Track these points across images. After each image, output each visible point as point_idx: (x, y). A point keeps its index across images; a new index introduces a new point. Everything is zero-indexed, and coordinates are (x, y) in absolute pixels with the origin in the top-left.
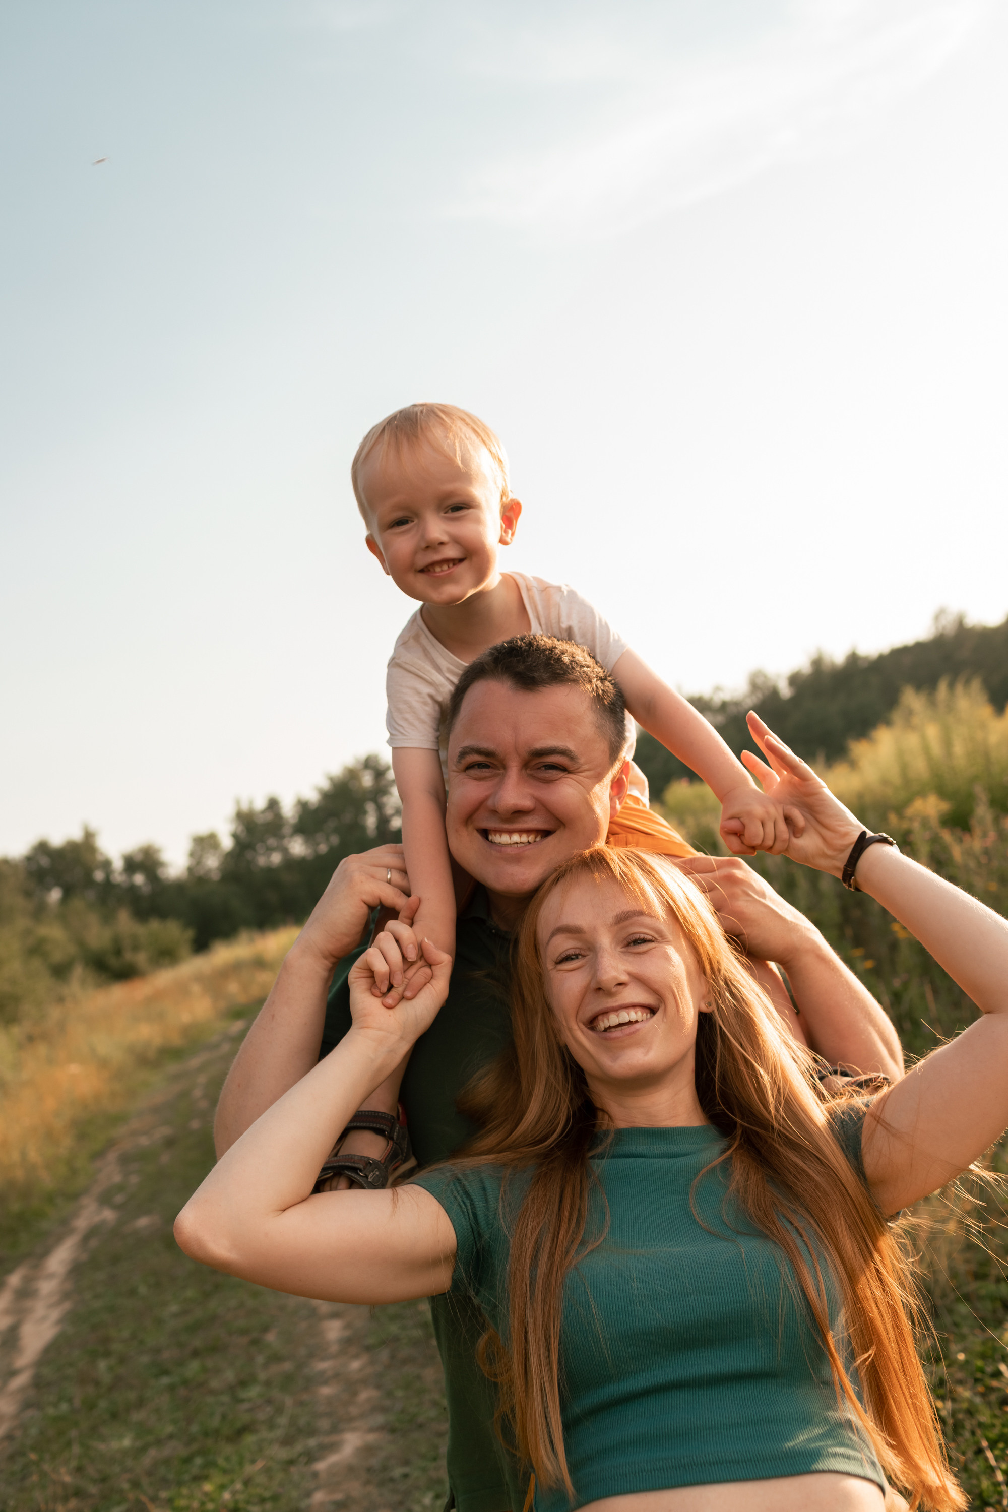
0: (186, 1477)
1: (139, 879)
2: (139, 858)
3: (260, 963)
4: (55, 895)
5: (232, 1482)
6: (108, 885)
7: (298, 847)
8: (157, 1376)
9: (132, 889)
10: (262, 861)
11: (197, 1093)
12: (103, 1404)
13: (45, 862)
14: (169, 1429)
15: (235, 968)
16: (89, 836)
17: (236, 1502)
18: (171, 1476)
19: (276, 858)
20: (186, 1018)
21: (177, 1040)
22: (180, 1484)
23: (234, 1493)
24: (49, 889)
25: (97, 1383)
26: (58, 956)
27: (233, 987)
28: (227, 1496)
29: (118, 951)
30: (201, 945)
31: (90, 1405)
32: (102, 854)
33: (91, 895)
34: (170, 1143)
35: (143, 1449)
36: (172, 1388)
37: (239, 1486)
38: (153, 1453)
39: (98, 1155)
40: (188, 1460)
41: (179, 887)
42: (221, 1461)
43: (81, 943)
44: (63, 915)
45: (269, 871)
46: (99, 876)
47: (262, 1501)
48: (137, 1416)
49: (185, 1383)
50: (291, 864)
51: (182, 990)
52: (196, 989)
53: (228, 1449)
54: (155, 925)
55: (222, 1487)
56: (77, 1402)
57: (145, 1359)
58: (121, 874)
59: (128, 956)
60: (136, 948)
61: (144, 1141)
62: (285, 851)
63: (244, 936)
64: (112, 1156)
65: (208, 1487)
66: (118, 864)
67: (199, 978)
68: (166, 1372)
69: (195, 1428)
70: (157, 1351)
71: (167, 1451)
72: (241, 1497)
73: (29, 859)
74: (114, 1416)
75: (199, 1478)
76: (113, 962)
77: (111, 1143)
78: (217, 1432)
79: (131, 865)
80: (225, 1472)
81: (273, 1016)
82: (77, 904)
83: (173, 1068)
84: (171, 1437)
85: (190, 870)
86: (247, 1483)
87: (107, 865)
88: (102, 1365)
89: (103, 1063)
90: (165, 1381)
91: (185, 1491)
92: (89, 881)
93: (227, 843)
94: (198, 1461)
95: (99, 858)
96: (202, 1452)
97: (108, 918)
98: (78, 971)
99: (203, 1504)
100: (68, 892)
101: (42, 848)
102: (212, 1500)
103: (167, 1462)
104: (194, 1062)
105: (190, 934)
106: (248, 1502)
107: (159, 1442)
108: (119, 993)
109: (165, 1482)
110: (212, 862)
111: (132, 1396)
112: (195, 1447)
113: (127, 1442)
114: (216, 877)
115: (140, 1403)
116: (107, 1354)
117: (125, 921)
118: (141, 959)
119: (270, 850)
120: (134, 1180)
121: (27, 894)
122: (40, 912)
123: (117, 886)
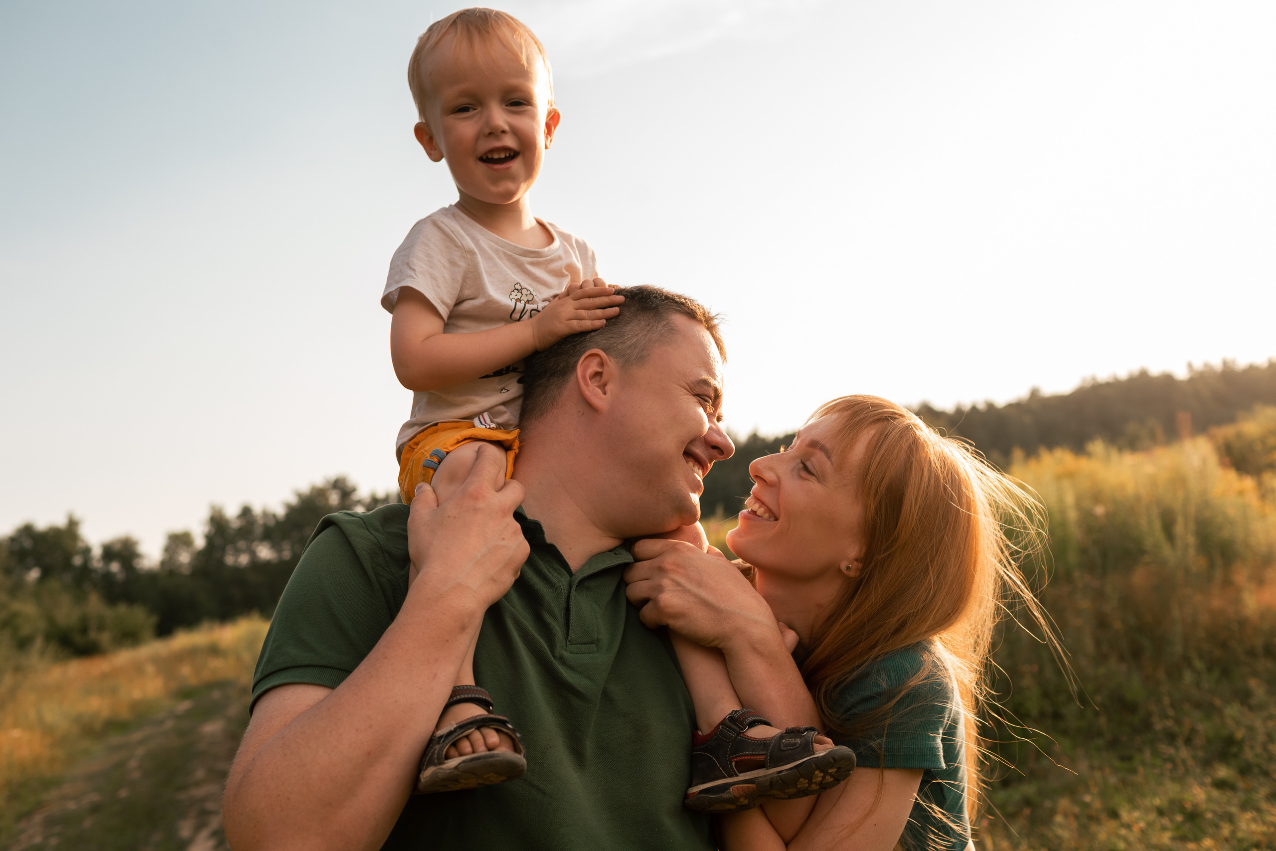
1: (115, 567)
2: (118, 547)
3: (214, 650)
4: (34, 574)
6: (85, 570)
7: (265, 552)
9: (108, 577)
10: (230, 560)
11: (133, 764)
13: (27, 543)
15: (191, 653)
16: (73, 524)
19: (244, 560)
20: (136, 694)
21: (124, 714)
24: (29, 569)
26: (26, 630)
27: (186, 670)
29: (84, 630)
30: (164, 630)
32: (82, 541)
33: (68, 578)
34: (95, 809)
39: (26, 815)
41: (152, 577)
43: (51, 620)
44: (38, 592)
45: (237, 571)
46: (77, 561)
50: (257, 566)
51: (138, 669)
52: (150, 669)
54: (122, 609)
58: (98, 561)
59: (93, 635)
60: (101, 628)
61: (72, 806)
62: (253, 554)
63: (206, 626)
64: (38, 818)
66: (97, 552)
67: (156, 660)
76: (78, 639)
77: (39, 806)
79: (109, 553)
82: (54, 584)
83: (115, 739)
85: (163, 563)
87: (87, 551)
89: (48, 730)
92: (67, 564)
93: (200, 542)
95: (80, 545)
97: (80, 598)
100: (46, 573)
101: (27, 531)
104: (136, 736)
105: (153, 620)
108: (76, 669)
110: (184, 557)
114: (186, 571)
117: (95, 604)
118: (105, 638)
119: (238, 552)
120: (54, 841)
121: (8, 571)
122: (16, 589)
123: (95, 571)
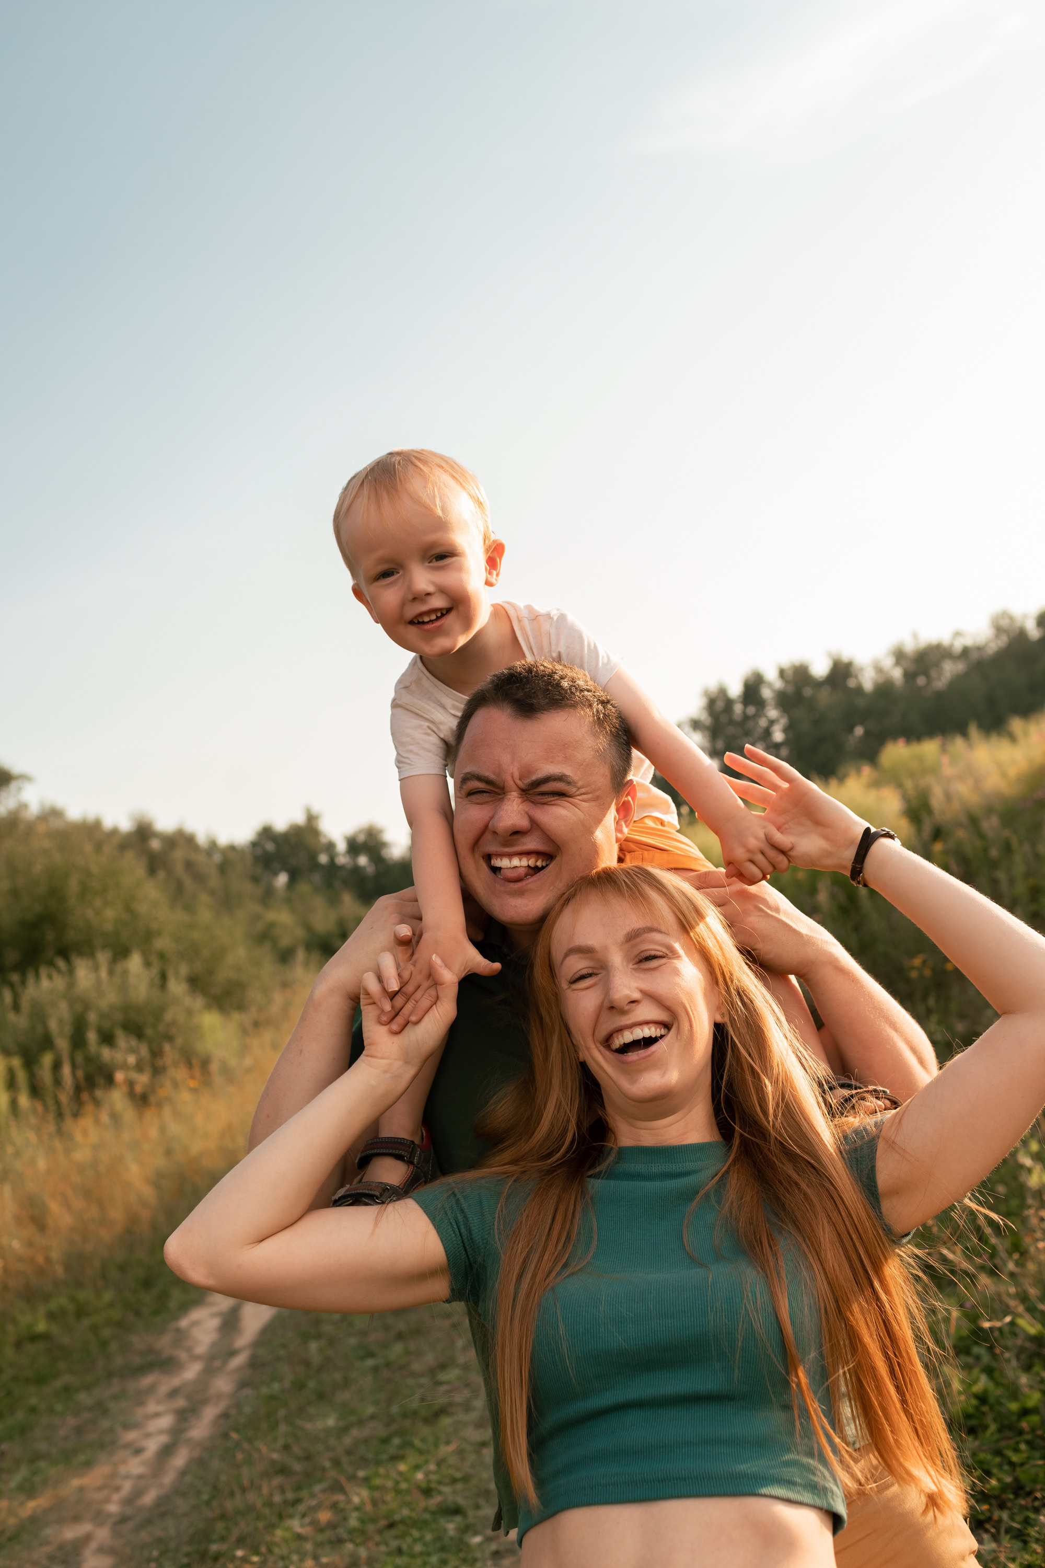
0: (384, 1457)
1: (362, 860)
2: (361, 840)
4: (282, 879)
5: (426, 1462)
6: (332, 866)
8: (362, 1358)
9: (357, 870)
12: (312, 1384)
13: (270, 847)
14: (370, 1410)
16: (312, 819)
17: (429, 1481)
18: (370, 1456)
22: (378, 1463)
23: (427, 1474)
24: (276, 874)
25: (308, 1364)
26: (286, 940)
28: (420, 1476)
31: (299, 1386)
32: (325, 837)
33: (317, 878)
35: (345, 1429)
36: (376, 1370)
37: (432, 1467)
38: (355, 1432)
40: (386, 1441)
41: (402, 866)
42: (417, 1442)
43: (308, 928)
44: (291, 899)
46: (323, 859)
47: (454, 1481)
48: (343, 1396)
49: (388, 1365)
53: (425, 1430)
55: (417, 1467)
56: (287, 1384)
57: (353, 1341)
58: (344, 855)
65: (403, 1467)
66: (341, 846)
68: (371, 1355)
69: (395, 1409)
70: (364, 1333)
71: (366, 1432)
72: (434, 1477)
73: (254, 844)
74: (321, 1396)
75: (396, 1458)
78: (415, 1413)
79: (354, 846)
80: (421, 1452)
81: (301, 1051)
82: (304, 887)
84: (373, 1417)
86: (439, 1464)
87: (330, 847)
88: (313, 1346)
90: (370, 1362)
91: (382, 1470)
92: (314, 864)
94: (396, 1441)
95: (323, 840)
96: (400, 1433)
97: (334, 901)
98: (301, 954)
99: (397, 1483)
100: (294, 877)
101: (267, 833)
102: (406, 1480)
103: (366, 1441)
106: (440, 1483)
107: (361, 1422)
109: (364, 1462)
111: (338, 1376)
112: (394, 1427)
113: (331, 1422)
115: (346, 1383)
116: (318, 1336)
117: (348, 902)
121: (255, 880)
122: (267, 896)
123: (342, 868)
